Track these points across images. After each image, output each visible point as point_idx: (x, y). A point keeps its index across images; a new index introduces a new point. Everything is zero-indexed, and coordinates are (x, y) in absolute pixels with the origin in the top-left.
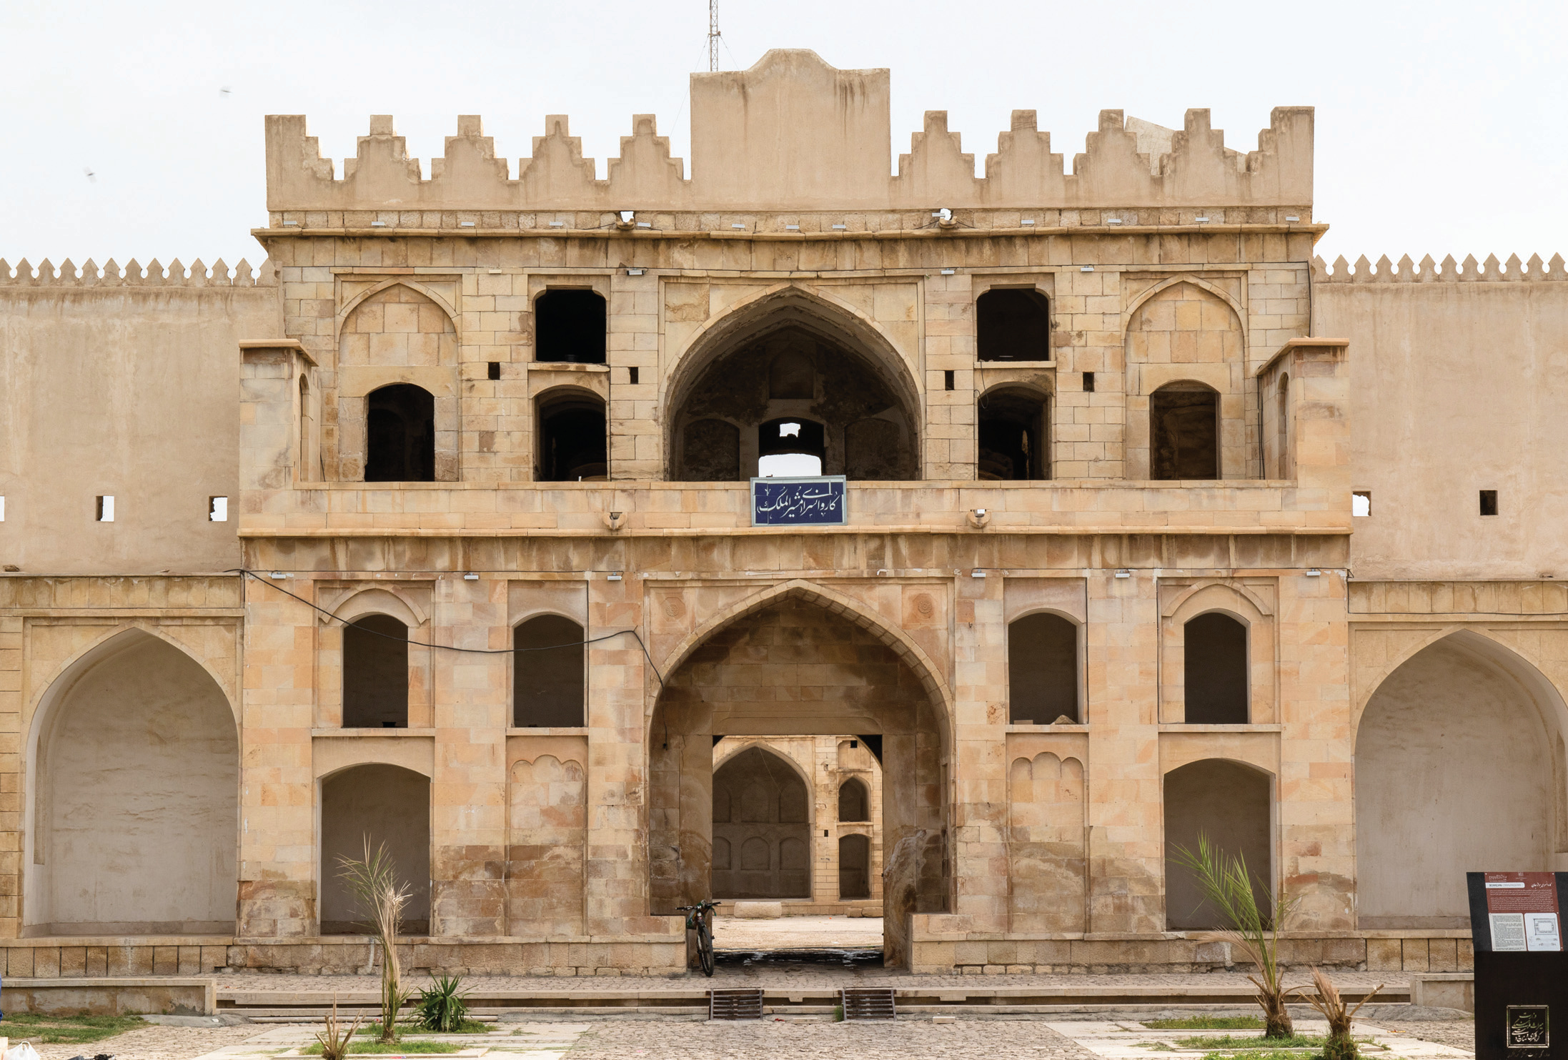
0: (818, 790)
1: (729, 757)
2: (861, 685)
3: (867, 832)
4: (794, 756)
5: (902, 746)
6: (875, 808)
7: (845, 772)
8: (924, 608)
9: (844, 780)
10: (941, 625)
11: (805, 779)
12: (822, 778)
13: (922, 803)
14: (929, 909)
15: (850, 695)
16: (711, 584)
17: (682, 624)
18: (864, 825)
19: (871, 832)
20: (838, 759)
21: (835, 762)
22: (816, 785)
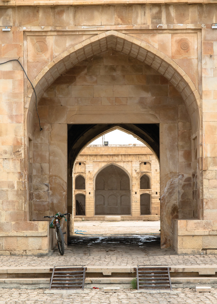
0: (133, 179)
1: (103, 168)
2: (148, 97)
3: (150, 192)
4: (125, 167)
5: (170, 129)
6: (152, 184)
7: (142, 173)
8: (184, 47)
9: (142, 175)
10: (194, 57)
11: (129, 175)
12: (135, 175)
13: (182, 160)
14: (185, 218)
15: (142, 102)
16: (62, 33)
17: (45, 57)
18: (149, 190)
19: (151, 193)
20: (140, 168)
21: (139, 169)
22: (132, 177)
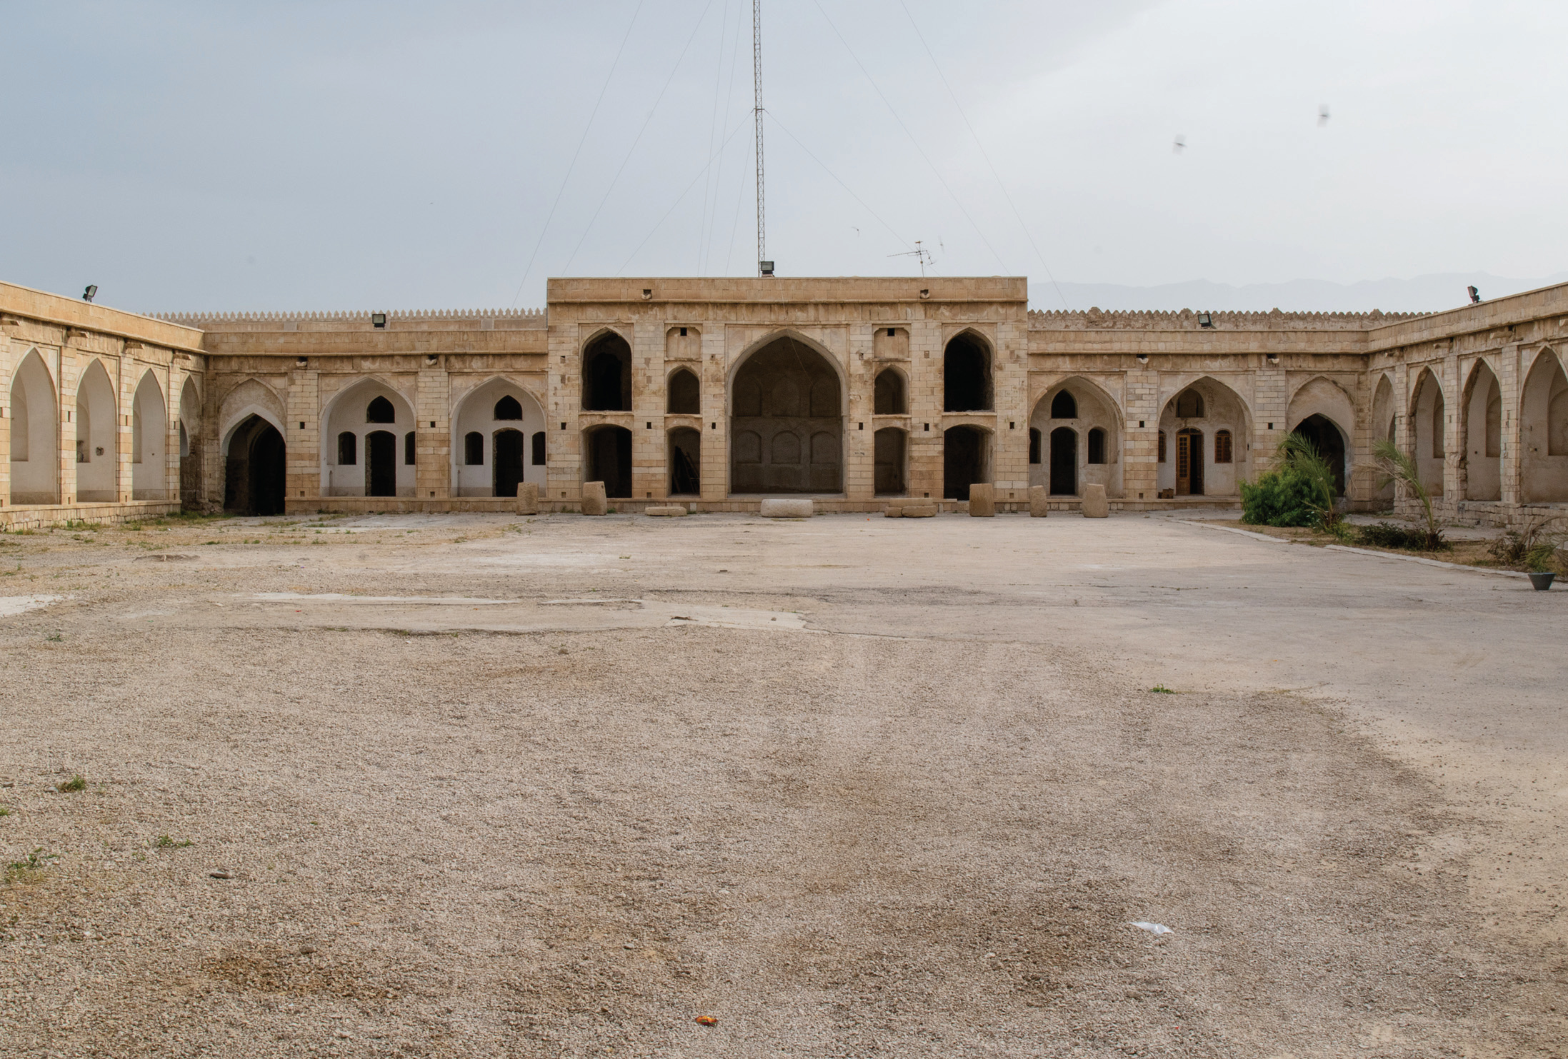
0: (852, 380)
1: (758, 347)
3: (905, 425)
4: (827, 344)
6: (913, 399)
7: (881, 362)
9: (881, 370)
11: (838, 370)
12: (857, 367)
18: (901, 418)
19: (909, 425)
20: (875, 348)
21: (870, 351)
22: (850, 375)
